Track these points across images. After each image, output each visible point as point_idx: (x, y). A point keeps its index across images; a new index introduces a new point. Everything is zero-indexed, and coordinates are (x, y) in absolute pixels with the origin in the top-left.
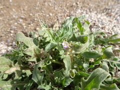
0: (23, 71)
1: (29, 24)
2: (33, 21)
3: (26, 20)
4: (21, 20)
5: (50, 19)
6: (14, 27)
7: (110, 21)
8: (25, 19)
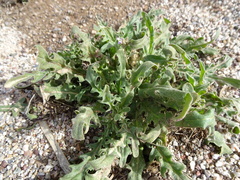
0: (76, 75)
1: (80, 24)
2: (87, 19)
3: (76, 18)
4: (67, 17)
5: (115, 16)
6: (56, 29)
7: (212, 21)
8: (74, 16)
